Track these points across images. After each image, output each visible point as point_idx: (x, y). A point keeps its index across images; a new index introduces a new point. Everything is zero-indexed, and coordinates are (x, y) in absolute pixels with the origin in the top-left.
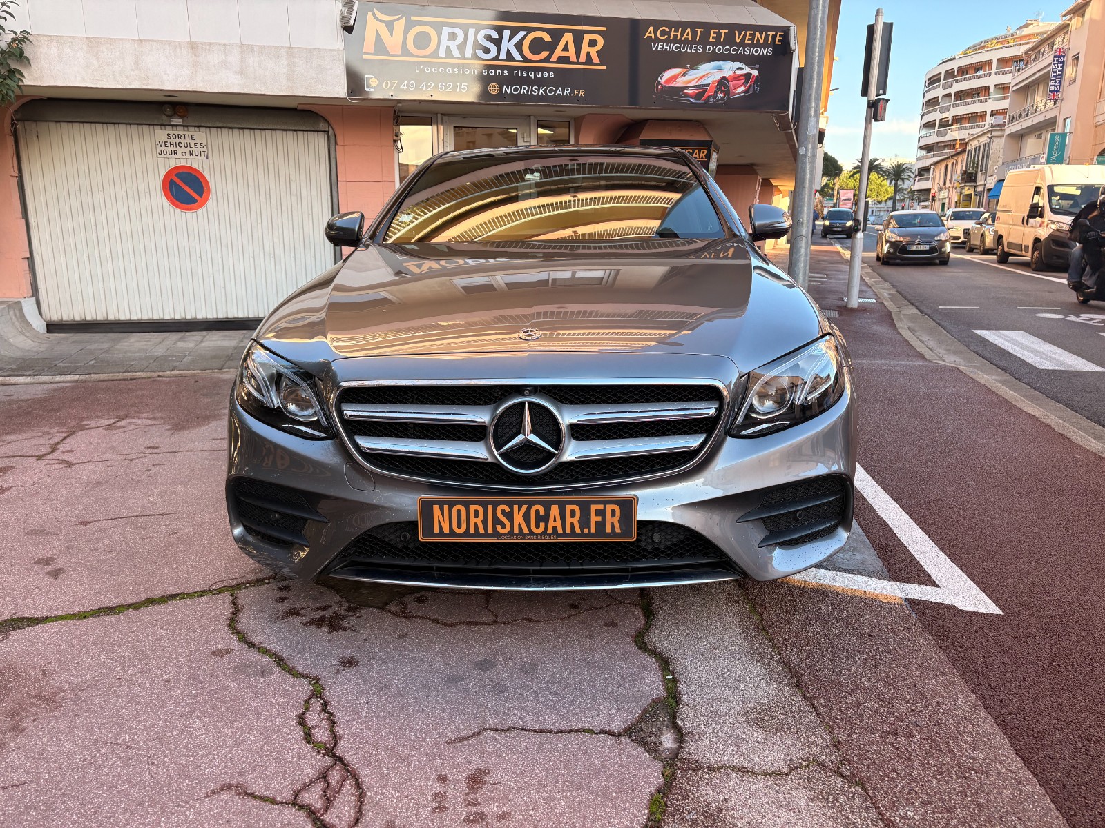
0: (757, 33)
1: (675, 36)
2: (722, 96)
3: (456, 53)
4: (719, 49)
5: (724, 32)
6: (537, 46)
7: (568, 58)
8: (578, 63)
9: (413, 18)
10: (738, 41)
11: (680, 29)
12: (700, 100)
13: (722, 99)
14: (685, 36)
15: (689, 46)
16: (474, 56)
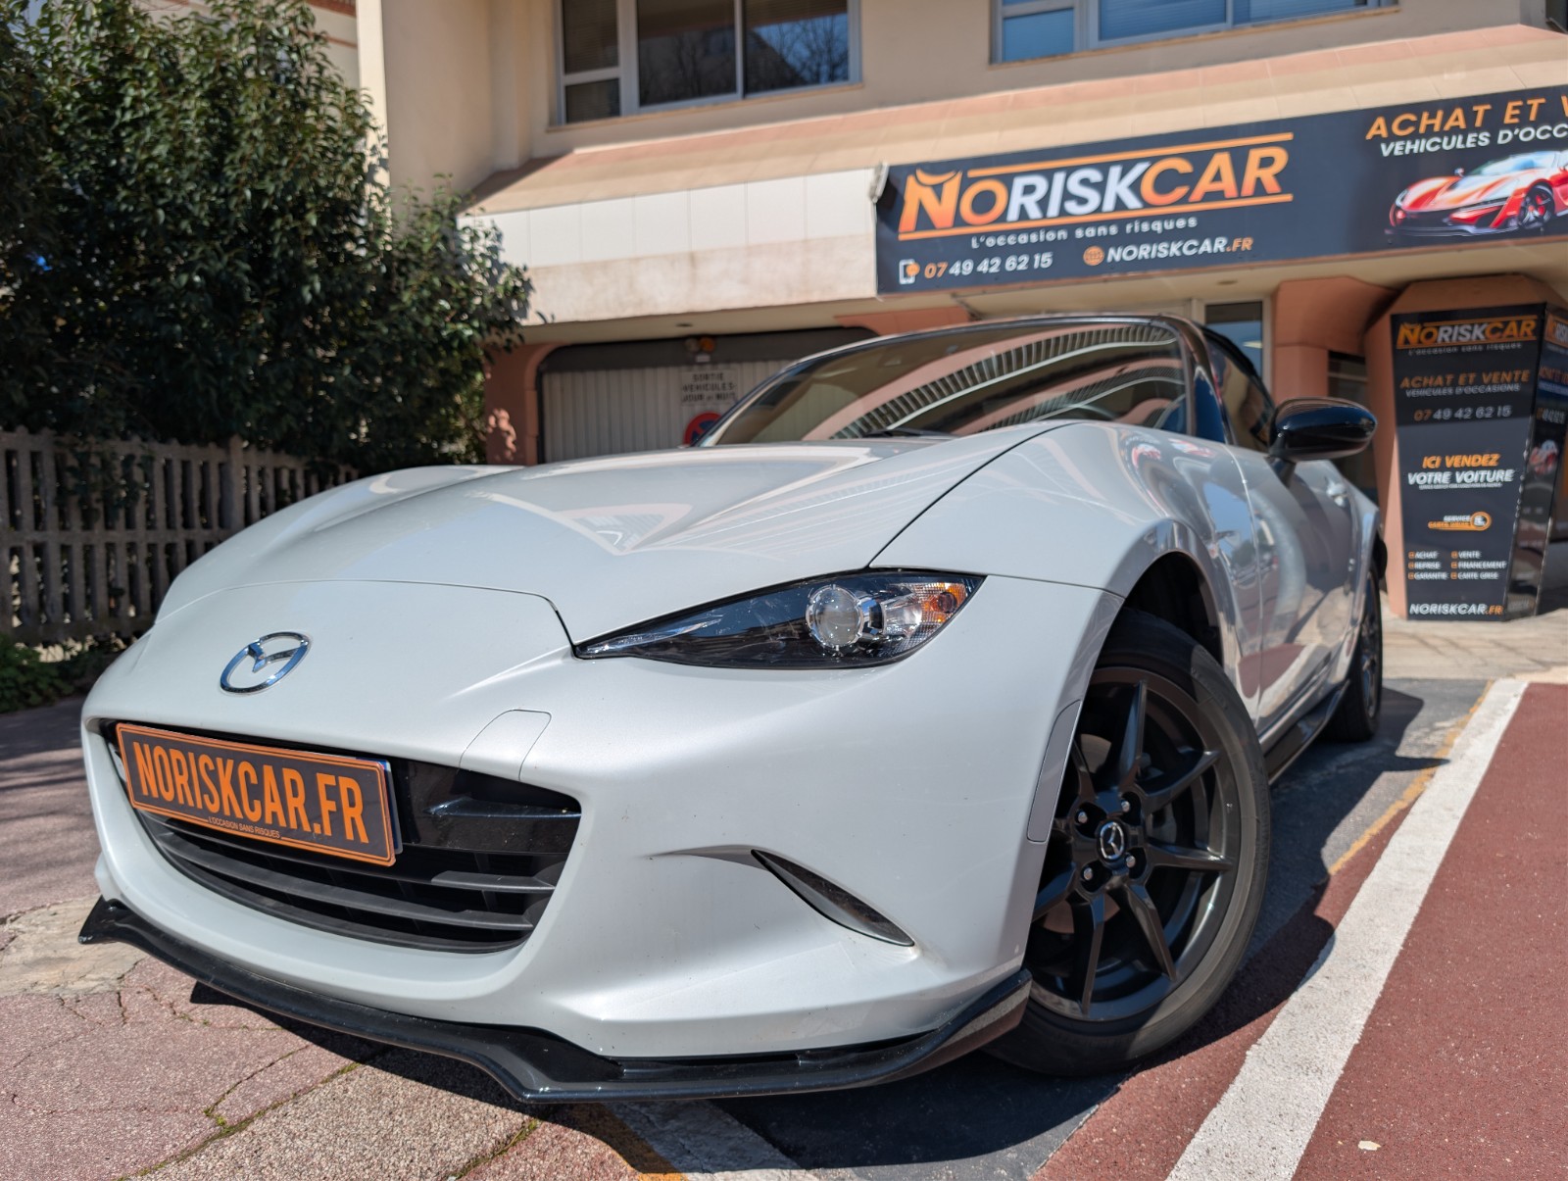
1: (1430, 127)
2: (1537, 213)
3: (1034, 212)
4: (1527, 134)
5: (1535, 103)
6: (1166, 182)
7: (1222, 192)
8: (1239, 197)
9: (972, 174)
11: (1440, 114)
12: (1487, 225)
13: (1537, 219)
14: (1451, 123)
15: (1460, 138)
16: (1063, 212)
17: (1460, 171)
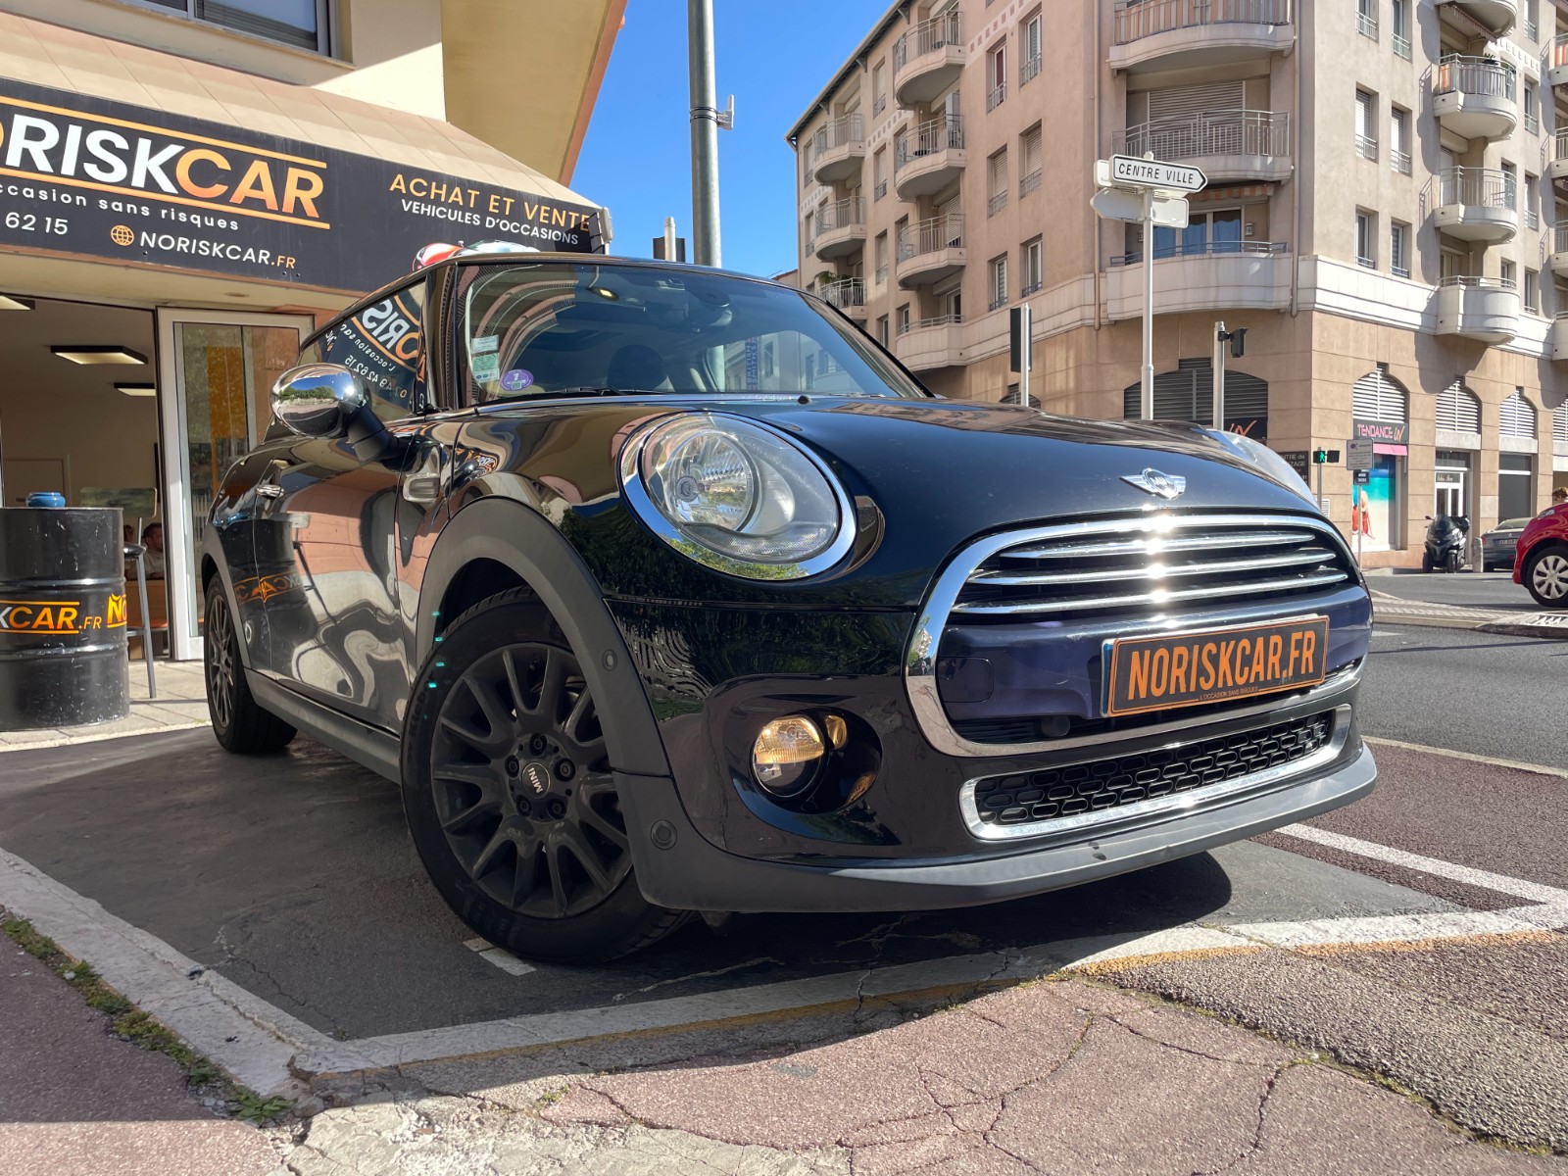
0: (555, 211)
1: (438, 196)
3: (43, 164)
4: (505, 225)
5: (509, 201)
6: (203, 173)
7: (263, 202)
8: (280, 212)
10: (530, 217)
11: (445, 186)
14: (453, 198)
15: (460, 213)
16: (80, 174)
17: (462, 242)
